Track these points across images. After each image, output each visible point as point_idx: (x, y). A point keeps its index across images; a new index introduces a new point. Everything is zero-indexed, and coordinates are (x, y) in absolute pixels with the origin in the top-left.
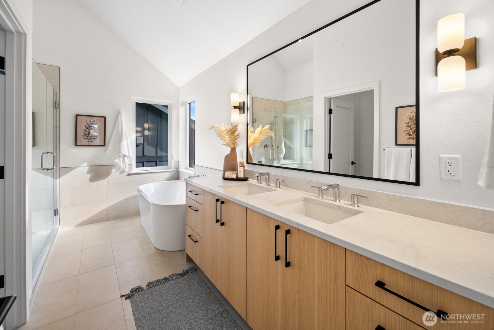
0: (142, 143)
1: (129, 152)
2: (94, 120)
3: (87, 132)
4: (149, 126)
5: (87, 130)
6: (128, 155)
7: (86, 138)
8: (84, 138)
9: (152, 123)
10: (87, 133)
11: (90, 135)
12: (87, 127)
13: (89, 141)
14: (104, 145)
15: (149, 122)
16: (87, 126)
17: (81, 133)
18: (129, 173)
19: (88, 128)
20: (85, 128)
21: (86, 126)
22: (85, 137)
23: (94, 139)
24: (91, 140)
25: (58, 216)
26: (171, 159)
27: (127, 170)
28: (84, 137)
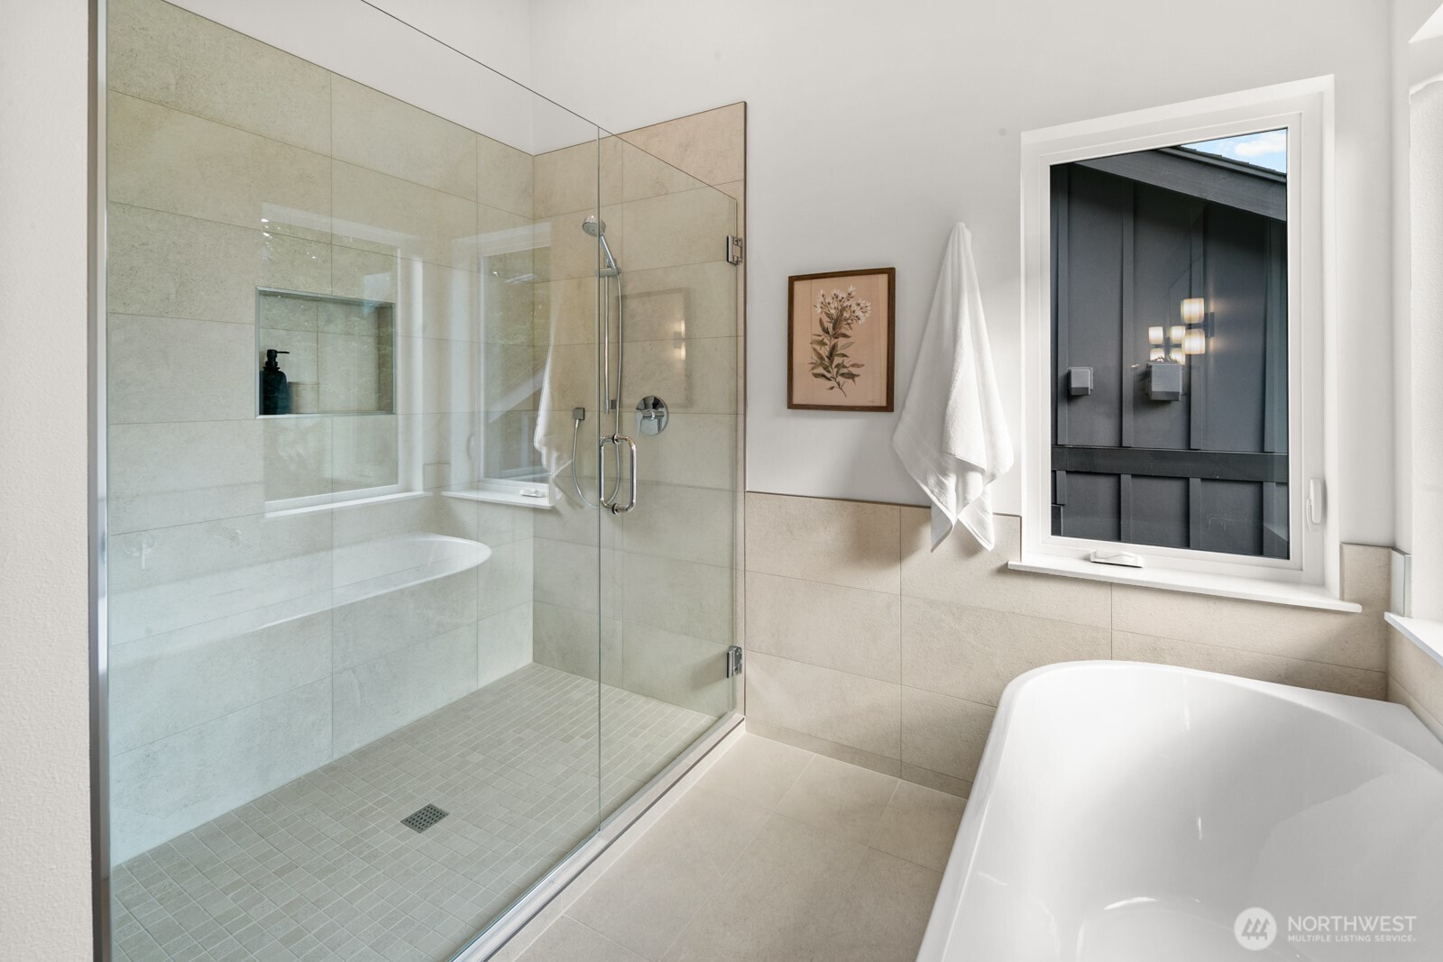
0: (1181, 391)
1: (993, 446)
2: (851, 289)
3: (828, 348)
4: (1212, 308)
5: (826, 341)
6: (985, 467)
7: (824, 376)
8: (816, 375)
9: (1221, 293)
10: (825, 351)
11: (837, 360)
12: (826, 325)
13: (832, 388)
14: (889, 407)
15: (1211, 289)
16: (825, 319)
17: (805, 355)
18: (1003, 563)
19: (830, 330)
20: (819, 331)
21: (821, 321)
22: (820, 370)
23: (852, 376)
24: (839, 384)
25: (740, 677)
26: (1317, 518)
27: (989, 540)
28: (816, 371)
